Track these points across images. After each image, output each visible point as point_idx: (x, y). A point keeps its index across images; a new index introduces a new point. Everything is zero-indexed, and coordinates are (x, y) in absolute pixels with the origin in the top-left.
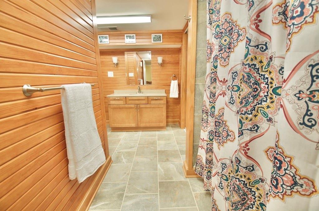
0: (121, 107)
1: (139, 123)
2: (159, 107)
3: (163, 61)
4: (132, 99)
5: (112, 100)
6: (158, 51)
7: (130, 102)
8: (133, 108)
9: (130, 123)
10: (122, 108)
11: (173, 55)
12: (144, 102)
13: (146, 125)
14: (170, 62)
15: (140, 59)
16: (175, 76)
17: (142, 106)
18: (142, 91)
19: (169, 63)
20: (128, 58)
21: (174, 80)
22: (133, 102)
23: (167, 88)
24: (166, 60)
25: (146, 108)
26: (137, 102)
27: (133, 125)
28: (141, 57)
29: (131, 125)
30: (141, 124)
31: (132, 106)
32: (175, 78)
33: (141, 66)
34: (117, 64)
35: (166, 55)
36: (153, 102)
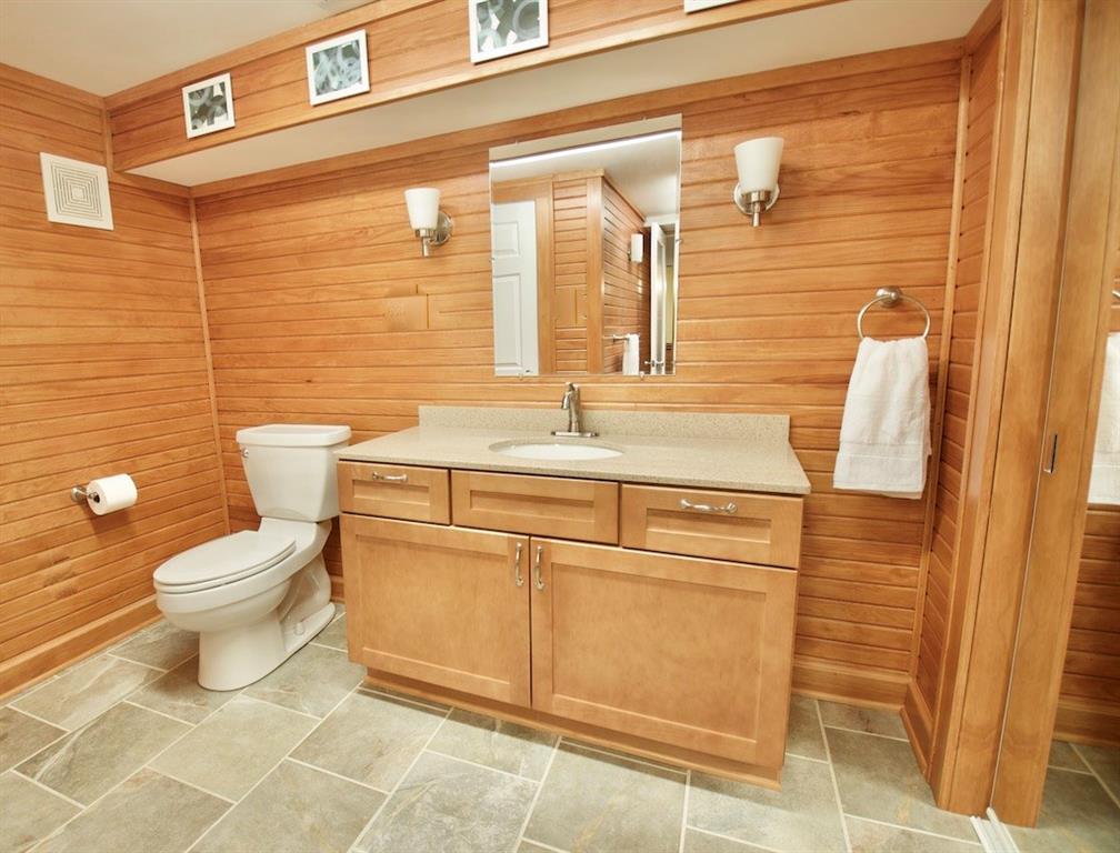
0: (417, 540)
1: (541, 686)
2: (717, 590)
3: (786, 173)
4: (491, 488)
5: (362, 483)
6: (741, 102)
7: (481, 509)
8: (501, 559)
9: (474, 669)
10: (427, 548)
11: (887, 120)
12: (583, 523)
13: (596, 710)
14: (855, 176)
15: (637, 222)
16: (895, 304)
17: (565, 553)
18: (595, 416)
19: (845, 187)
20: (559, 215)
21: (884, 333)
22: (501, 512)
23: (808, 403)
24: (810, 169)
25: (601, 573)
26: (529, 516)
27: (497, 686)
28: (641, 206)
29: (484, 683)
30: (557, 696)
31: (496, 541)
32: (897, 317)
33: (638, 256)
34: (440, 238)
35: (817, 126)
36: (663, 535)
